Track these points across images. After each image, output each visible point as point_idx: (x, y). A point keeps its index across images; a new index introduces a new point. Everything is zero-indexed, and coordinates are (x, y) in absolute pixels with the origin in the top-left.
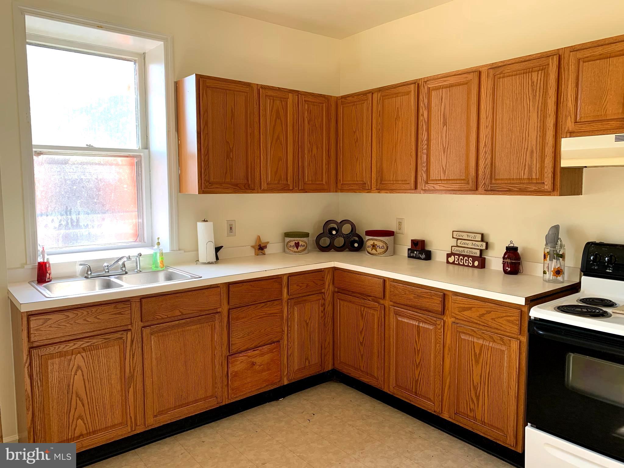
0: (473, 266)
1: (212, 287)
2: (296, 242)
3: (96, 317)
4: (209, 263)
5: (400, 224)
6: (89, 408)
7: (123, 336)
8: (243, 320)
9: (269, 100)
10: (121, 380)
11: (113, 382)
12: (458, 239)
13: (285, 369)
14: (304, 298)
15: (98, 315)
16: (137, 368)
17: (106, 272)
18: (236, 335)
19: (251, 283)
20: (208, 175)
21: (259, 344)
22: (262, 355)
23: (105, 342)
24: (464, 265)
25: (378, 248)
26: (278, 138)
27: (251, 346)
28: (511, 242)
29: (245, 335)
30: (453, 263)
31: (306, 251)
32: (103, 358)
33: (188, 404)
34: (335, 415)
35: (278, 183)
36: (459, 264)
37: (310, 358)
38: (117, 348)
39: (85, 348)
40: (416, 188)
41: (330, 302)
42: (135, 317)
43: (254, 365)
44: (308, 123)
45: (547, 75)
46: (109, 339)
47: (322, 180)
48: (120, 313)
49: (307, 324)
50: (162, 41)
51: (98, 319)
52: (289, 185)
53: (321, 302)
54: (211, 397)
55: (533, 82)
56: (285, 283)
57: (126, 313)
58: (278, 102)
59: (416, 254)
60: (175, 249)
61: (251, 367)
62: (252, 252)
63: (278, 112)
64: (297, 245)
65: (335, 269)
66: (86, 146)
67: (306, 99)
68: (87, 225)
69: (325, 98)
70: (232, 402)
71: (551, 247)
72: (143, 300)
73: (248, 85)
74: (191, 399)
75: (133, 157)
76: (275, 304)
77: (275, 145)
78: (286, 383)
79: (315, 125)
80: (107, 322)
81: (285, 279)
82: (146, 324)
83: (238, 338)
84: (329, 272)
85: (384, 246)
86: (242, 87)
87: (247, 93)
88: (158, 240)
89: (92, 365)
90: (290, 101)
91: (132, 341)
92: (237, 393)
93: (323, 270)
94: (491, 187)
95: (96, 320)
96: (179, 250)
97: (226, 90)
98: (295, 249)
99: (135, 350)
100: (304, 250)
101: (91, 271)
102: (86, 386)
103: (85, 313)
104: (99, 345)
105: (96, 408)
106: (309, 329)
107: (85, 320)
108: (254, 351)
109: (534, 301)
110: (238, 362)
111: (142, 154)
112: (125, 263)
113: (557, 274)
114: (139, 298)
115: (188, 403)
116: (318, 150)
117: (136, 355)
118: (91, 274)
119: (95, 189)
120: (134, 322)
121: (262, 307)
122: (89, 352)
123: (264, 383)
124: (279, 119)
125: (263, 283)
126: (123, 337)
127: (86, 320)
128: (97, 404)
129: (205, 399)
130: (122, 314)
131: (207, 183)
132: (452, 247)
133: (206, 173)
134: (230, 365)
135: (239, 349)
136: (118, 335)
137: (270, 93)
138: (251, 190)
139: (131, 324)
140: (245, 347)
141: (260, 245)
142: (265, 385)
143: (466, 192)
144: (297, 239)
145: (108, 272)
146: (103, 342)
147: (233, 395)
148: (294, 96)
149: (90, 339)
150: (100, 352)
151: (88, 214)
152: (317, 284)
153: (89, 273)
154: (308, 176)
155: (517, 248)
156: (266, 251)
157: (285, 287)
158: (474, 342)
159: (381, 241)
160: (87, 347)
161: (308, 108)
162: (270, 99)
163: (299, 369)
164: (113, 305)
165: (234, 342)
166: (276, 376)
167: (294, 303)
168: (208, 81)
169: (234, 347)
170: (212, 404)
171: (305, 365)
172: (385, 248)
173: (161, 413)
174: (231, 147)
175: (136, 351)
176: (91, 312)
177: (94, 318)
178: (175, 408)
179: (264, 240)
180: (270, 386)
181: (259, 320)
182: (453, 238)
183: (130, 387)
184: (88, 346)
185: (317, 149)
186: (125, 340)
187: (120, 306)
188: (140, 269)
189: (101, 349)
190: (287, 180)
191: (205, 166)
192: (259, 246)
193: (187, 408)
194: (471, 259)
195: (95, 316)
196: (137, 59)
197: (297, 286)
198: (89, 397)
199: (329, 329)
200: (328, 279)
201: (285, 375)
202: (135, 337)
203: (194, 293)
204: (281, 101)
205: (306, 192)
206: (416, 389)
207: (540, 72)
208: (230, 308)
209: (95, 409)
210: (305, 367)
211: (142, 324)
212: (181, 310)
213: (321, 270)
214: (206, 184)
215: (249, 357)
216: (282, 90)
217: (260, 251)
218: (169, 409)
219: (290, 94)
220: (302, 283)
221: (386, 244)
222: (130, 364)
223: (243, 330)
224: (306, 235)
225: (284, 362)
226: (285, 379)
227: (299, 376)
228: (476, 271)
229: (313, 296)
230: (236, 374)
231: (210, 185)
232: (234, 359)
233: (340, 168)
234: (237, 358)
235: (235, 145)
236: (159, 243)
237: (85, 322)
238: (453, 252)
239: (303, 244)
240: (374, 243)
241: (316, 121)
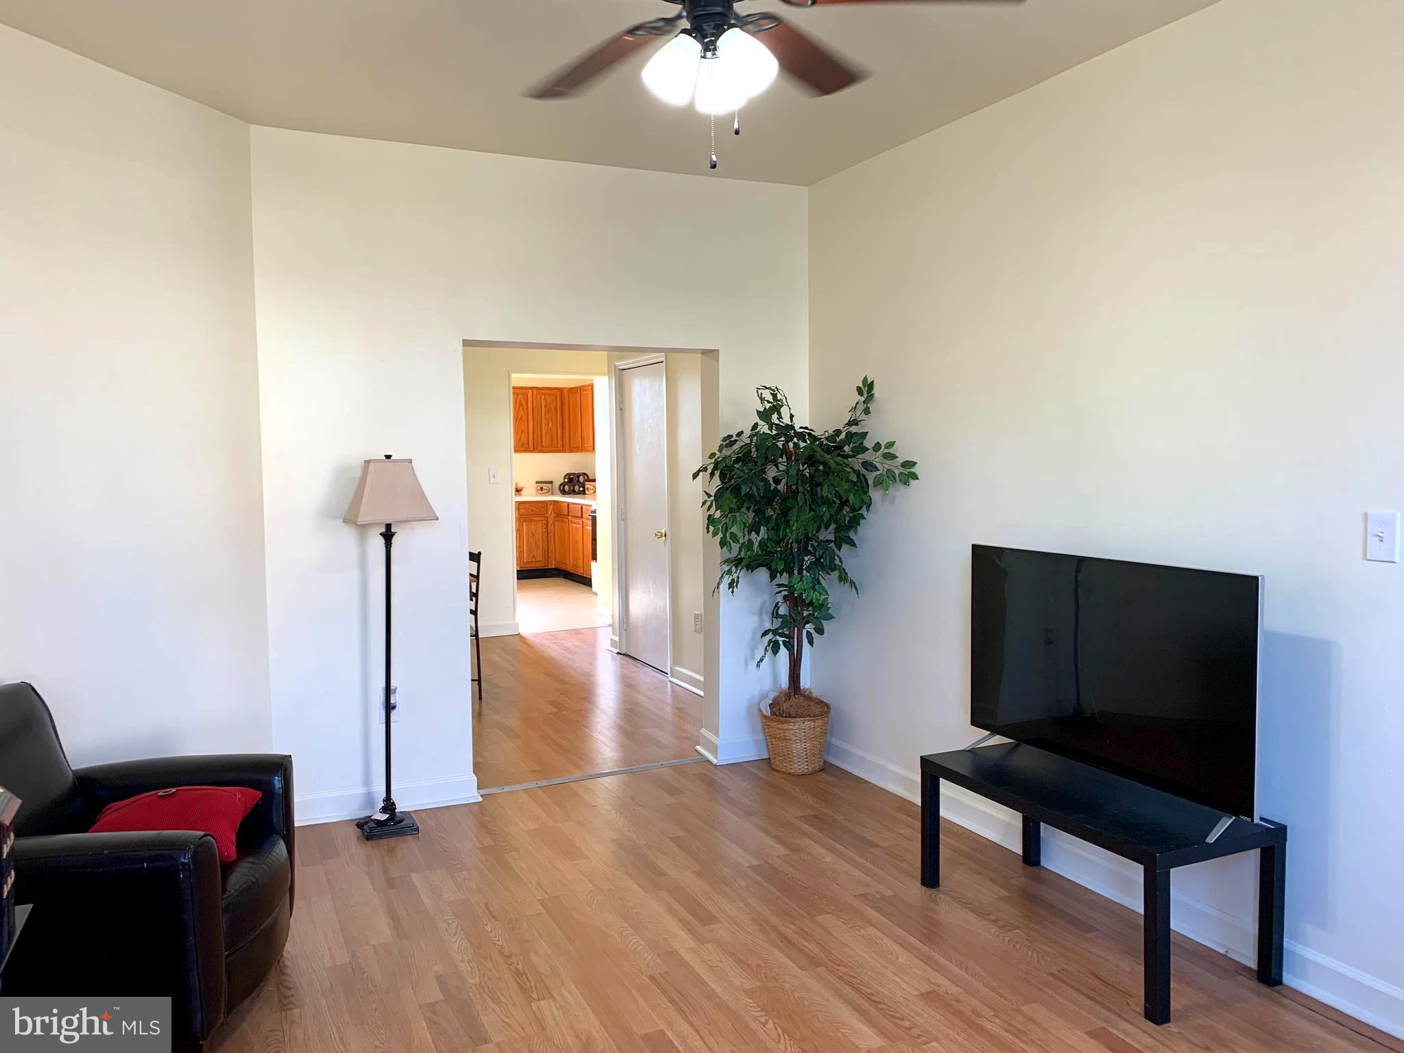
26: (521, 418)
31: (550, 491)
37: (535, 557)
47: (557, 444)
49: (533, 535)
53: (544, 522)
58: (520, 396)
63: (520, 402)
64: (542, 489)
65: (555, 502)
69: (561, 390)
84: (551, 503)
90: (530, 395)
93: (546, 501)
98: (540, 492)
100: (547, 492)
106: (534, 538)
124: (522, 407)
144: (542, 484)
148: (534, 391)
152: (540, 510)
156: (522, 493)
163: (527, 562)
167: (523, 520)
171: (532, 561)
179: (520, 486)
185: (553, 424)
190: (528, 445)
197: (525, 509)
200: (551, 508)
204: (523, 395)
213: (544, 502)
220: (528, 508)
224: (551, 482)
229: (538, 517)
239: (546, 488)
241: (552, 405)
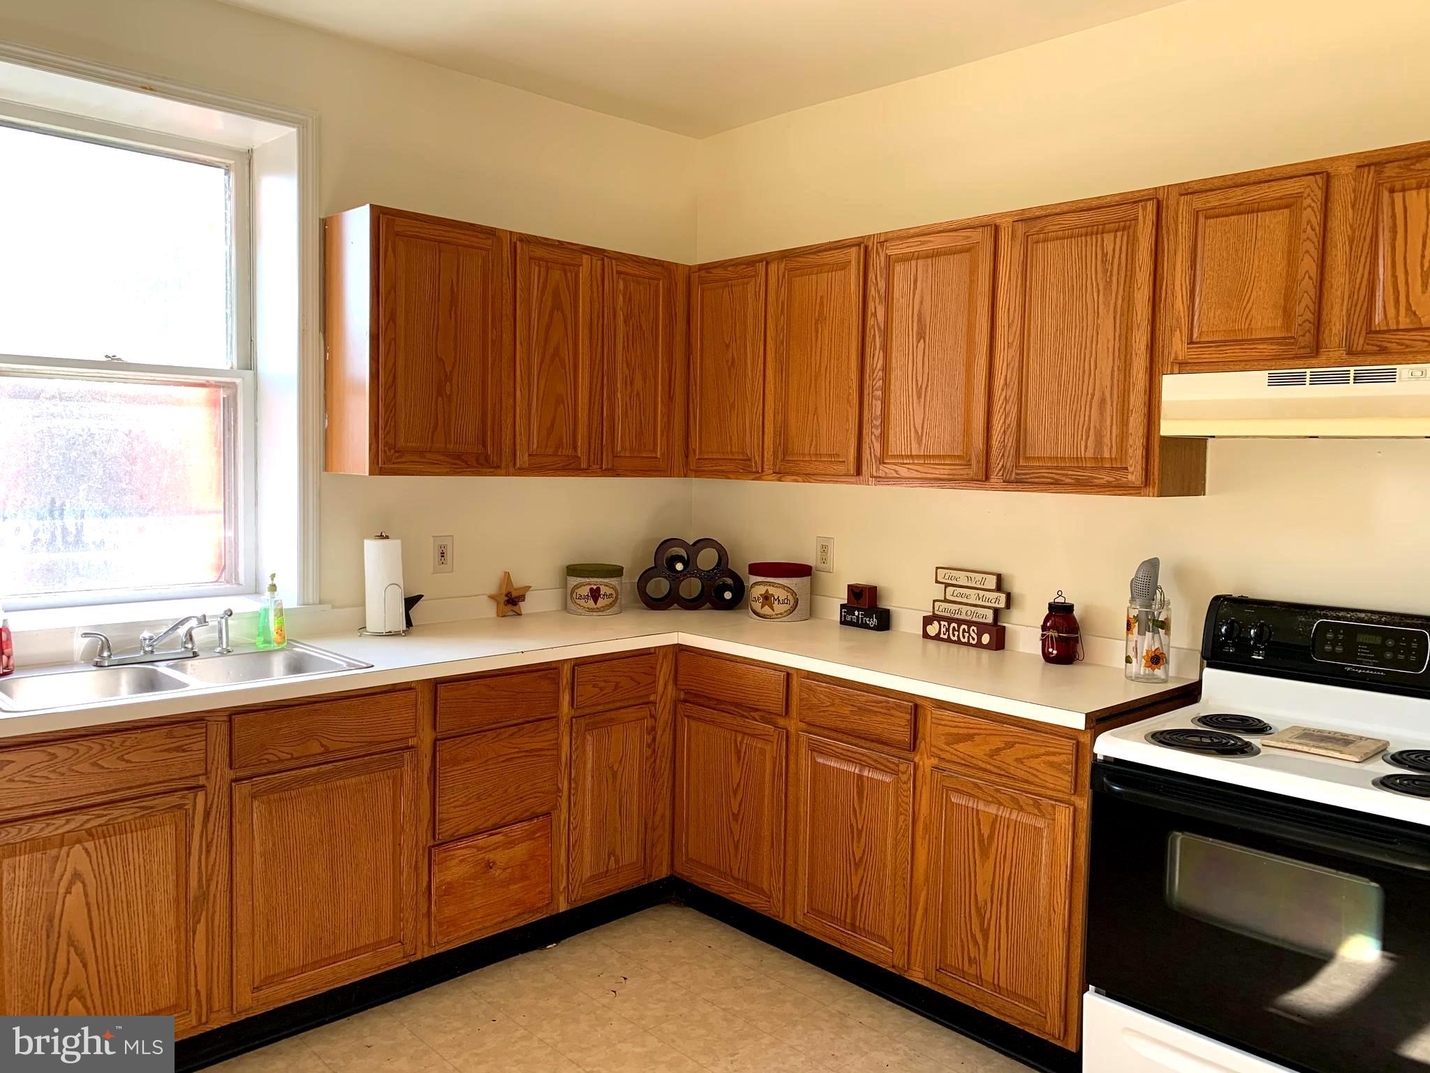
0: (979, 645)
1: (397, 688)
2: (593, 586)
3: (121, 759)
4: (390, 634)
5: (824, 549)
6: (98, 972)
7: (187, 802)
8: (467, 765)
9: (537, 269)
10: (178, 906)
11: (157, 909)
12: (947, 585)
13: (562, 875)
14: (608, 715)
15: (127, 754)
16: (218, 875)
17: (146, 652)
18: (449, 799)
19: (488, 681)
20: (392, 433)
21: (504, 818)
22: (511, 844)
23: (142, 816)
24: (959, 642)
25: (776, 602)
26: (557, 349)
27: (485, 825)
28: (1060, 593)
29: (470, 798)
30: (937, 637)
31: (615, 609)
32: (136, 852)
33: (334, 959)
34: (674, 979)
35: (555, 455)
36: (949, 640)
37: (618, 852)
38: (169, 830)
39: (94, 830)
40: (859, 472)
41: (667, 723)
42: (216, 758)
43: (491, 868)
44: (625, 321)
45: (1133, 242)
46: (152, 808)
47: (655, 450)
48: (180, 749)
49: (615, 774)
50: (294, 127)
51: (128, 761)
52: (580, 458)
53: (648, 723)
54: (390, 941)
55: (1105, 255)
56: (565, 681)
57: (195, 747)
58: (556, 275)
59: (858, 617)
60: (311, 601)
61: (484, 873)
62: (490, 610)
63: (556, 295)
64: (595, 594)
65: (680, 649)
66: (105, 359)
67: (621, 269)
68: (103, 542)
69: (665, 269)
70: (437, 952)
71: (1142, 606)
72: (237, 719)
73: (491, 232)
74: (343, 946)
75: (217, 386)
76: (542, 729)
77: (549, 368)
78: (563, 907)
79: (641, 326)
80: (148, 769)
81: (566, 671)
82: (241, 774)
83: (455, 807)
84: (665, 656)
85: (790, 597)
86: (477, 237)
87: (487, 250)
88: (272, 579)
89: (108, 872)
90: (584, 272)
91: (207, 814)
92: (450, 932)
93: (653, 651)
94: (1017, 474)
95: (122, 765)
96: (321, 602)
97: (440, 242)
98: (591, 603)
99: (214, 833)
100: (611, 605)
101: (109, 651)
102: (94, 919)
103: (96, 748)
104: (127, 823)
105: (116, 972)
106: (618, 786)
107: (95, 764)
108: (491, 835)
109: (1104, 720)
110: (454, 862)
111: (238, 381)
112: (194, 633)
113: (1153, 663)
114: (228, 713)
115: (335, 956)
116: (645, 382)
117: (214, 847)
118: (110, 656)
119: (124, 460)
120: (214, 768)
121: (512, 734)
122: (102, 841)
123: (513, 908)
124: (559, 312)
125: (516, 680)
126: (185, 805)
127: (98, 765)
128: (118, 962)
129: (377, 945)
130: (184, 751)
131: (389, 450)
132: (934, 601)
133: (388, 428)
134: (435, 868)
135: (458, 830)
136: (174, 799)
137: (540, 252)
138: (492, 468)
139: (206, 773)
140: (472, 827)
141: (508, 594)
142: (515, 912)
143: (964, 484)
144: (595, 581)
145: (152, 652)
146: (139, 814)
147: (439, 937)
148: (594, 261)
149: (105, 809)
150: (130, 840)
151: (104, 515)
152: (639, 683)
153: (106, 654)
154: (622, 438)
155: (1072, 606)
156: (525, 607)
157: (565, 688)
158: (977, 811)
159: (783, 587)
160: (99, 829)
161: (626, 287)
162: (540, 266)
163: (593, 877)
164: (165, 730)
165: (445, 816)
166: (541, 892)
167: (587, 725)
168: (398, 220)
169: (445, 827)
170: (393, 958)
171: (607, 868)
172: (792, 602)
173: (269, 981)
174: (448, 370)
175: (216, 836)
176: (111, 746)
177: (118, 758)
178: (303, 969)
179: (518, 581)
180: (526, 916)
181: (503, 764)
182: (937, 582)
183: (199, 921)
184: (99, 825)
185: (644, 380)
186: (191, 812)
187: (180, 731)
188: (228, 645)
189: (132, 832)
190: (575, 448)
191: (385, 413)
192: (506, 596)
193: (332, 968)
194: (975, 628)
195: (120, 754)
196: (232, 162)
197: (594, 687)
198: (98, 945)
199: (663, 786)
200: (664, 671)
201: (561, 890)
202: (214, 806)
203: (355, 702)
204: (565, 271)
205: (618, 475)
206: (854, 918)
207: (1119, 234)
208: (439, 737)
209: (112, 974)
210: (607, 871)
211: (231, 774)
212: (325, 742)
213: (648, 652)
214: (388, 454)
215: (479, 849)
216: (570, 246)
217: (510, 607)
218: (291, 972)
219: (585, 257)
220: (605, 681)
221: (793, 593)
222: (200, 868)
223: (467, 788)
224: (616, 572)
225: (559, 859)
226: (562, 899)
227: (593, 893)
228: (986, 654)
229: (630, 710)
230: (449, 889)
231: (397, 455)
232: (444, 855)
233: (695, 422)
234: (452, 853)
235: (457, 366)
236: (274, 585)
237: (96, 770)
238: (936, 612)
239: (609, 591)
240: (767, 590)
241: (643, 318)
